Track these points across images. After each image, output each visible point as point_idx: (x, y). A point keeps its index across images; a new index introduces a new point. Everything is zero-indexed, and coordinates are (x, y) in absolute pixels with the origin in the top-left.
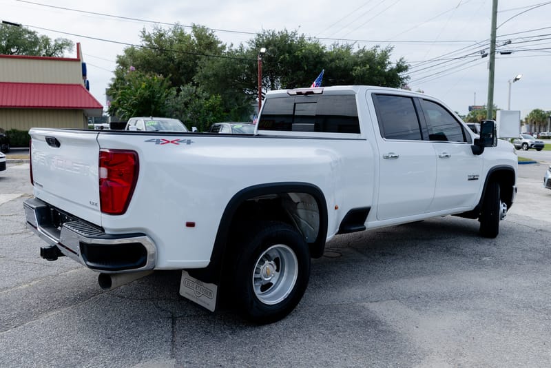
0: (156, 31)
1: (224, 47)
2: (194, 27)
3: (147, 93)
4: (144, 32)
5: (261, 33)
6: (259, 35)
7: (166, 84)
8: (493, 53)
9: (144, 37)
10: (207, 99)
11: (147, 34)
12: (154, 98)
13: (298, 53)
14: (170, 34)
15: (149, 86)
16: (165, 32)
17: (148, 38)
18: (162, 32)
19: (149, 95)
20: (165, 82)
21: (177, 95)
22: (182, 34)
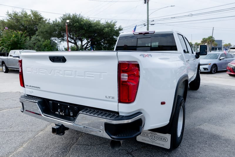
0: (14, 13)
1: (46, 20)
2: (32, 11)
3: (16, 39)
4: (8, 12)
5: (65, 14)
6: (64, 15)
7: (24, 35)
8: (148, 24)
9: (8, 14)
10: (43, 41)
11: (9, 13)
12: (19, 41)
13: (82, 23)
14: (20, 14)
15: (16, 36)
16: (18, 13)
17: (10, 15)
18: (16, 13)
19: (17, 40)
20: (24, 34)
21: (30, 40)
22: (26, 14)
